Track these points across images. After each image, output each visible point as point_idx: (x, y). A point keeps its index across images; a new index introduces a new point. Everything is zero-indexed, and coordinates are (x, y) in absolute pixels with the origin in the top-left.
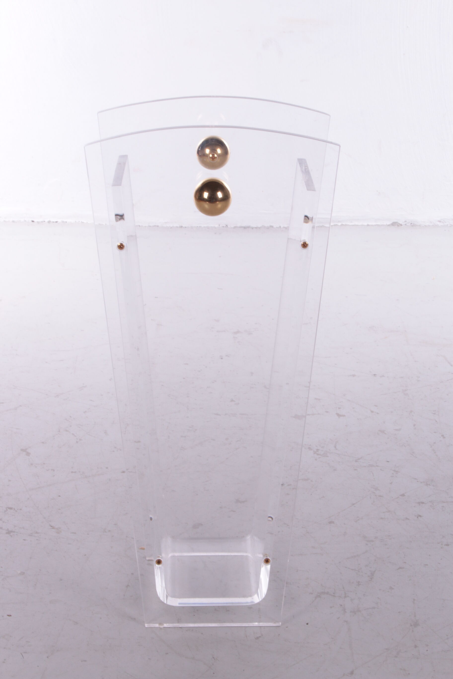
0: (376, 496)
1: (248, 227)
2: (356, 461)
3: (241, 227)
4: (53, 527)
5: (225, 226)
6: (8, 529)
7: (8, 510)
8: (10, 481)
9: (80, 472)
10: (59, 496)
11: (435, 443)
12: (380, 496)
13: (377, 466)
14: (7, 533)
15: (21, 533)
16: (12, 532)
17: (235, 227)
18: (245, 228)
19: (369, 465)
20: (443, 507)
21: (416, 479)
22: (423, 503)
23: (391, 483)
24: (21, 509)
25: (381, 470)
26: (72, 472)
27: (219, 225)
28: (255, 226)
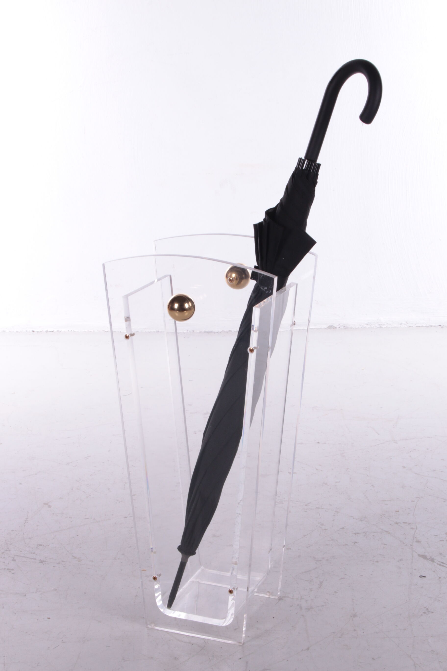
0: (322, 529)
1: (211, 332)
2: (306, 505)
3: (205, 332)
4: (75, 558)
5: (192, 331)
6: (40, 559)
7: (39, 546)
8: (37, 526)
9: (91, 518)
10: (78, 536)
11: (366, 491)
12: (325, 529)
13: (322, 508)
14: (40, 562)
15: (50, 562)
16: (44, 561)
17: (200, 332)
18: (208, 332)
19: (316, 508)
20: (373, 535)
21: (352, 517)
22: (358, 533)
23: (333, 520)
24: (49, 546)
25: (325, 511)
26: (86, 519)
27: (187, 331)
28: (217, 331)
